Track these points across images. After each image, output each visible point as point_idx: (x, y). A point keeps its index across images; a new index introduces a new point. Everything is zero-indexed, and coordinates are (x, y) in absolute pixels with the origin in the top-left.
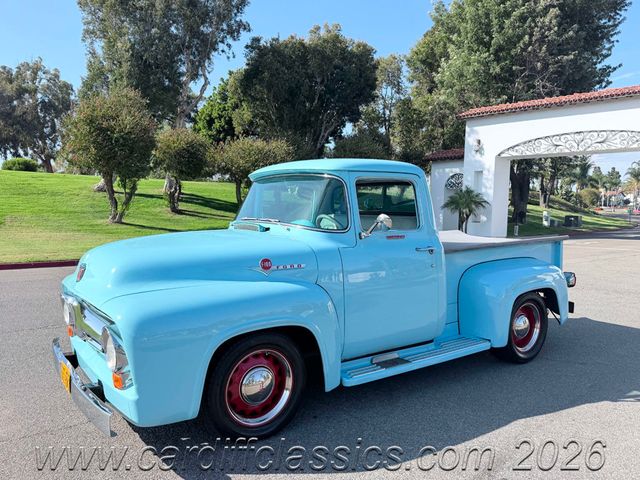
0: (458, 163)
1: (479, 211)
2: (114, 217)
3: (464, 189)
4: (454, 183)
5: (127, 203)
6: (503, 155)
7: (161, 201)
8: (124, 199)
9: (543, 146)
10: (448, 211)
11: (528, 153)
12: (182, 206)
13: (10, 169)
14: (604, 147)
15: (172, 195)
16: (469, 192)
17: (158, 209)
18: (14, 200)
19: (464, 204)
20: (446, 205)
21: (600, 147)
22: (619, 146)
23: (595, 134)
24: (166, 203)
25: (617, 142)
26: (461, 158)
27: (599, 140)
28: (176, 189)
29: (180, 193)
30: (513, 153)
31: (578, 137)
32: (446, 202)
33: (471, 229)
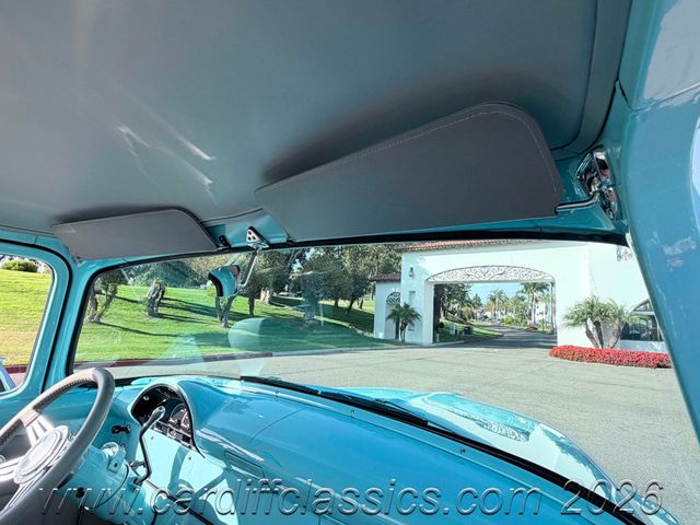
0: (397, 284)
1: (415, 322)
2: (92, 317)
3: (402, 305)
4: (393, 299)
5: (107, 305)
6: (430, 280)
7: (139, 306)
8: (104, 301)
9: (458, 275)
10: (391, 321)
11: (449, 280)
12: (162, 310)
13: (9, 269)
14: (503, 277)
15: (152, 301)
16: (407, 306)
17: (137, 312)
19: (403, 316)
20: (389, 317)
21: (500, 278)
22: (514, 278)
23: (496, 268)
24: (146, 307)
25: (511, 275)
26: (399, 281)
27: (499, 273)
28: (158, 295)
29: (162, 298)
30: (439, 280)
31: (485, 270)
32: (389, 313)
33: (408, 336)
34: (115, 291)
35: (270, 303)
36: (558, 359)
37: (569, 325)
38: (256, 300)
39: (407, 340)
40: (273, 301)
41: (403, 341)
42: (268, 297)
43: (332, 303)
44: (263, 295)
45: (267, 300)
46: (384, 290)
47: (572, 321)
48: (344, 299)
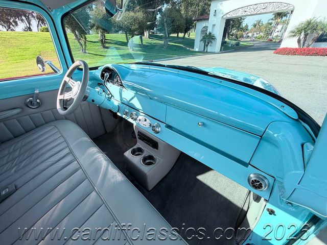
0: (207, 21)
1: (213, 41)
2: (83, 51)
3: (208, 33)
4: (204, 30)
6: (224, 17)
7: (98, 44)
8: (84, 43)
9: (240, 12)
10: (202, 42)
11: (234, 16)
12: (107, 45)
13: (43, 31)
14: (265, 11)
15: (102, 41)
16: (210, 33)
17: (98, 47)
18: (44, 45)
19: (208, 38)
20: (202, 40)
21: (263, 11)
22: (270, 10)
23: (262, 5)
24: (100, 44)
25: (270, 9)
26: (208, 19)
27: (263, 8)
28: (103, 38)
29: (105, 39)
30: (228, 16)
31: (255, 7)
32: (202, 38)
33: (209, 49)
34: (85, 38)
35: (149, 38)
36: (277, 55)
37: (291, 36)
38: (143, 37)
39: (208, 51)
40: (150, 36)
41: (207, 51)
42: (148, 35)
43: (176, 35)
44: (145, 34)
45: (147, 36)
46: (200, 26)
47: (293, 34)
48: (181, 33)
